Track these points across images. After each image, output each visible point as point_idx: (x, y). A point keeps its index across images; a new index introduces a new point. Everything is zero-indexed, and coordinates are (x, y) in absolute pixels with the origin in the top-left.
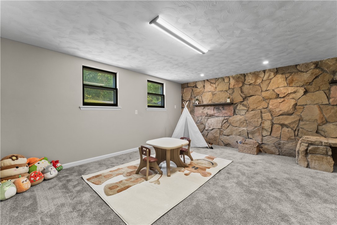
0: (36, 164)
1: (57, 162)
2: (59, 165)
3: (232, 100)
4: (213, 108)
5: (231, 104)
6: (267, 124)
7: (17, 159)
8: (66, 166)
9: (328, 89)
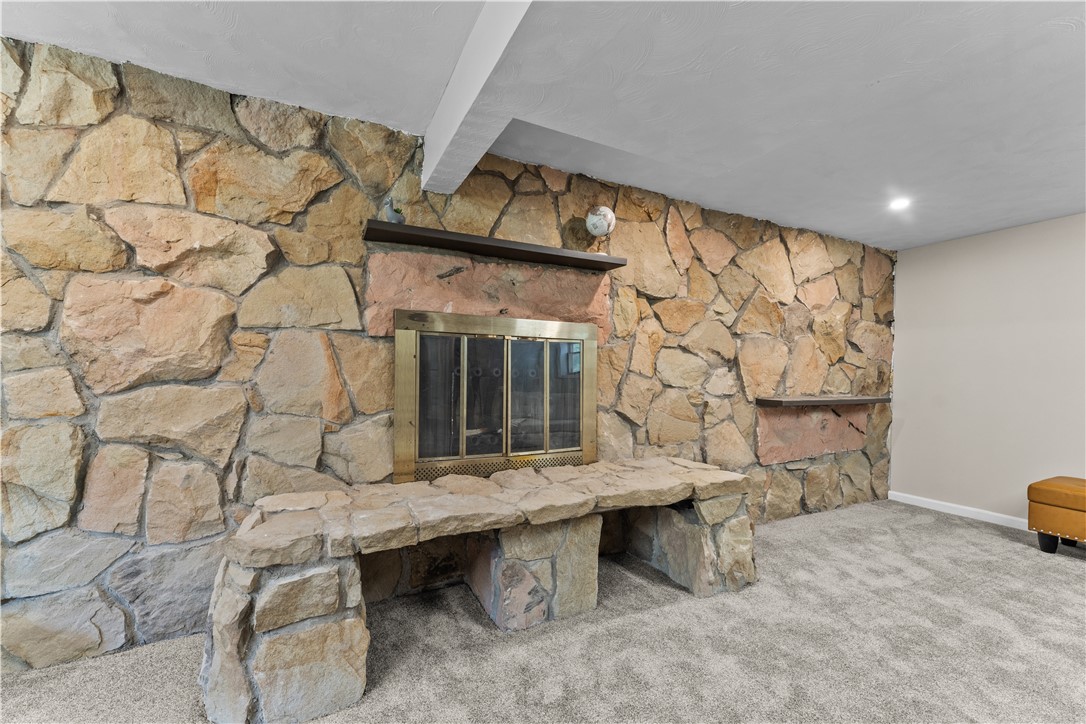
6: (44, 452)
9: (363, 265)
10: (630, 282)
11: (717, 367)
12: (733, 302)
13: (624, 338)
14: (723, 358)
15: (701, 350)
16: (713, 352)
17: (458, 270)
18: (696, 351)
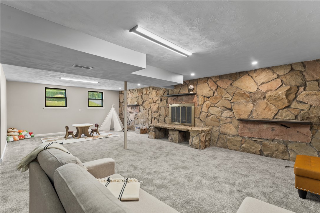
0: (22, 133)
1: (32, 133)
2: (32, 134)
3: (138, 103)
4: (131, 107)
5: (138, 105)
6: (150, 118)
7: (14, 129)
8: (36, 135)
9: (168, 99)
10: (201, 95)
11: (225, 110)
12: (231, 94)
13: (200, 105)
14: (227, 108)
15: (220, 107)
16: (224, 107)
17: (175, 98)
18: (218, 107)
